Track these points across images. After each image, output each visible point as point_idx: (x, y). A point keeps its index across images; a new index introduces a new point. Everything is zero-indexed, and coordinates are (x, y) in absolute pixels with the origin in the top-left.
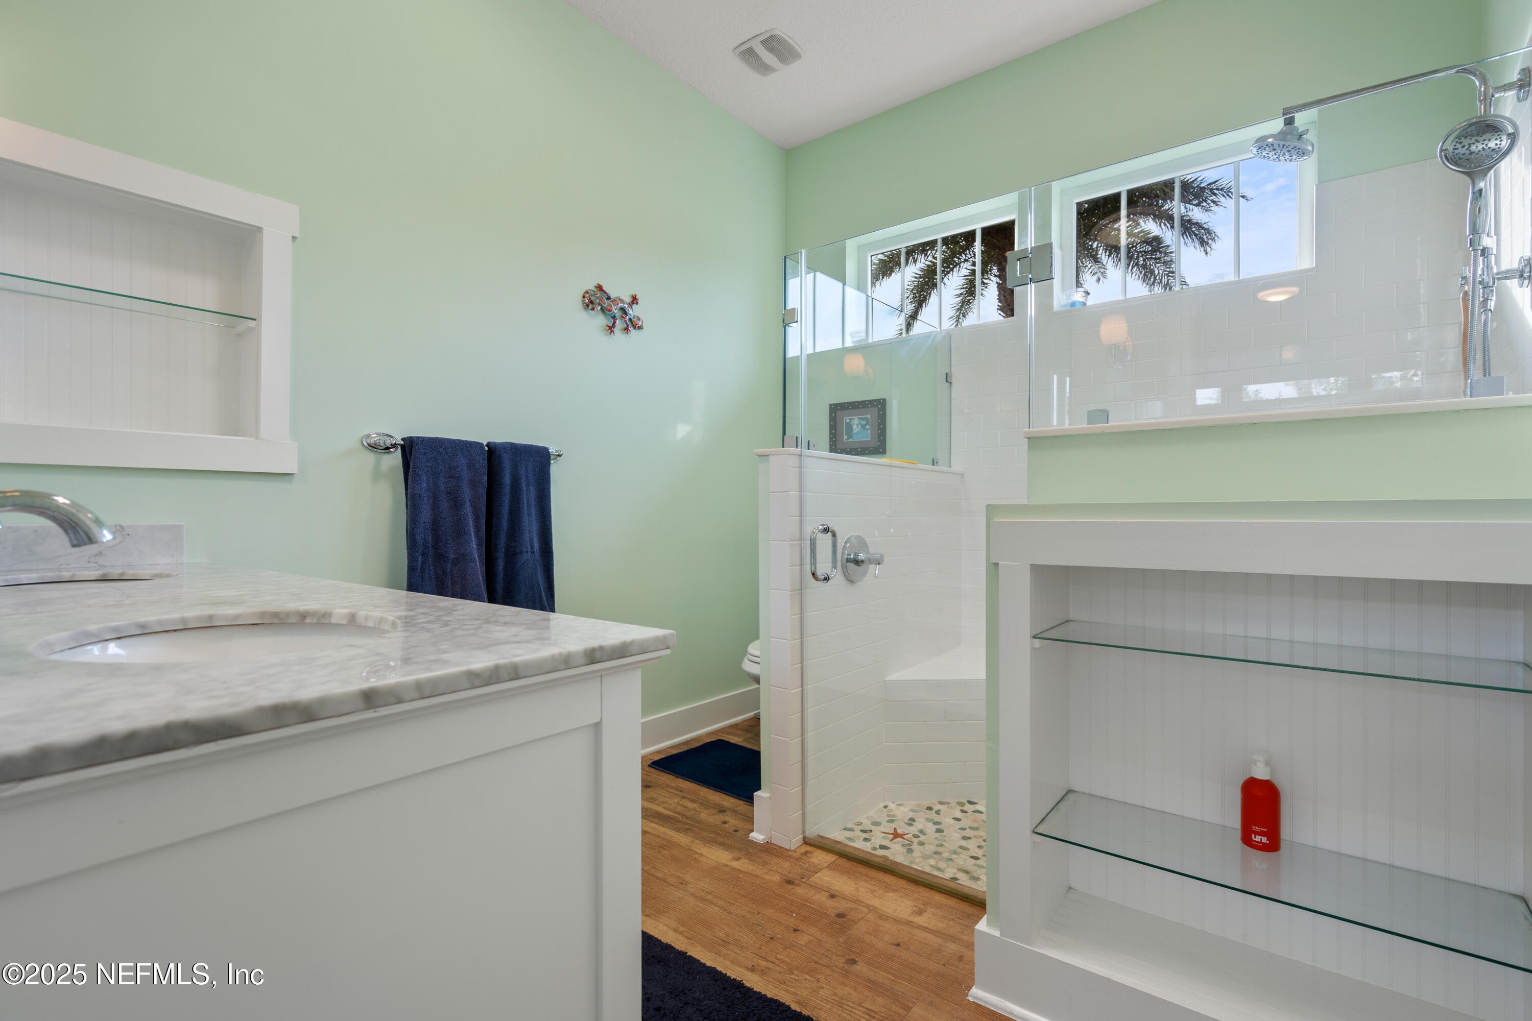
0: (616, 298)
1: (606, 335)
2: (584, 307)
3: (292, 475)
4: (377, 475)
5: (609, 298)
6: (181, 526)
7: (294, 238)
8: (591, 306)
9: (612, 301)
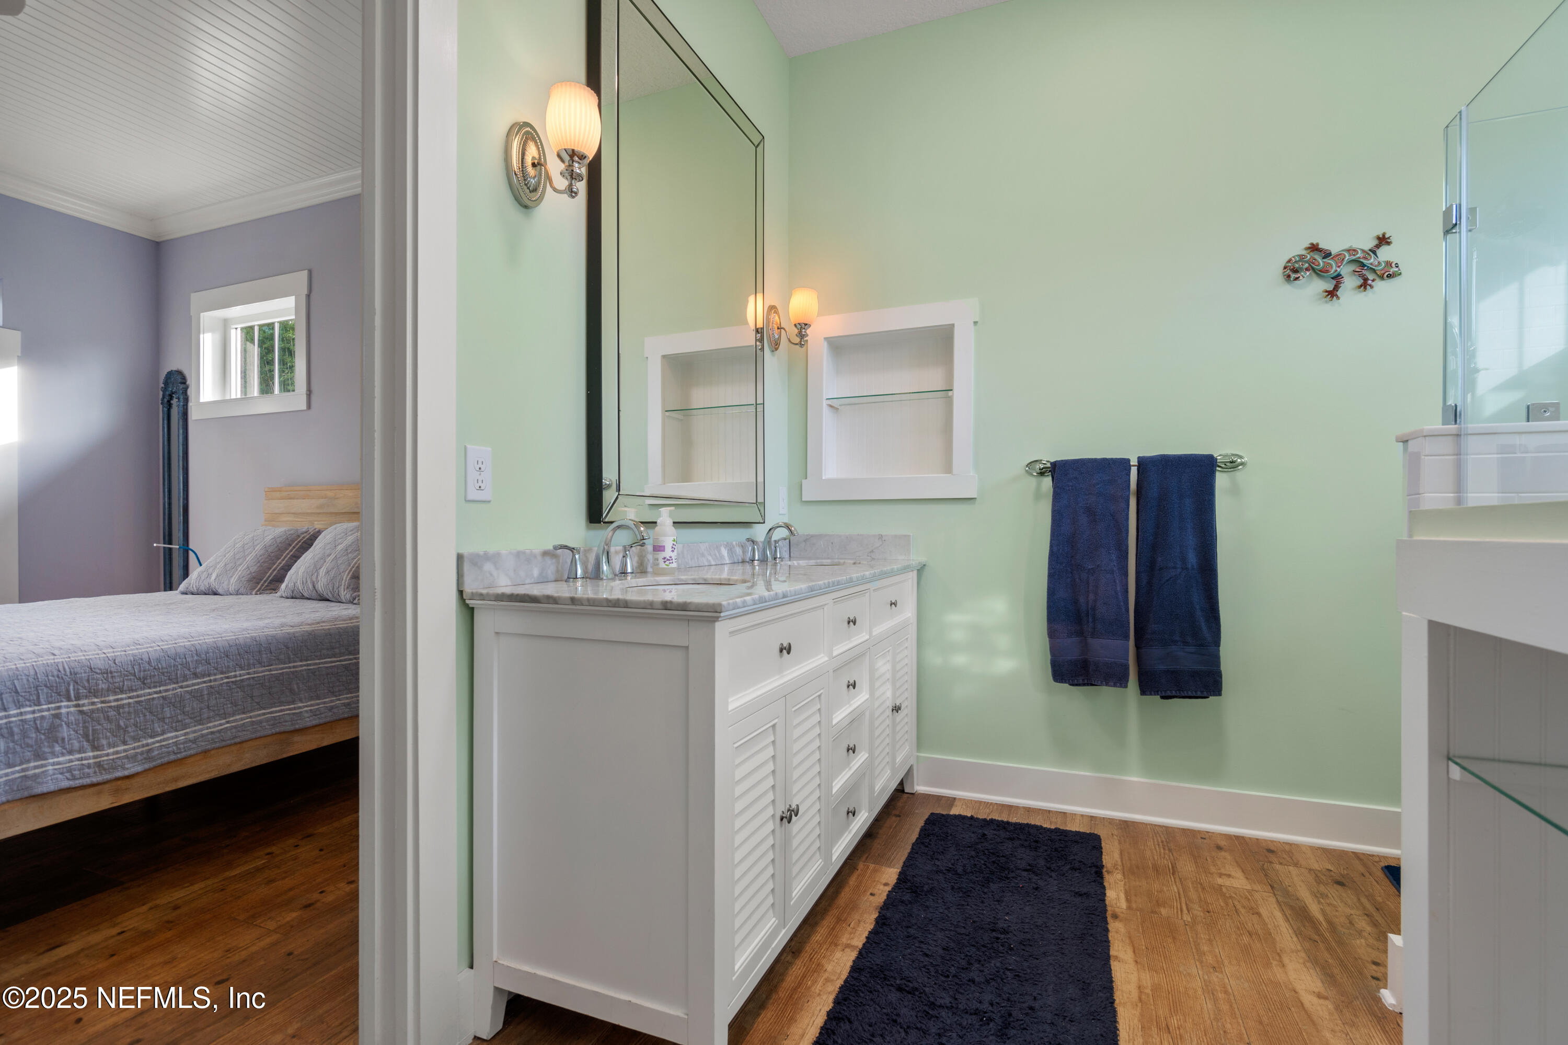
0: (1343, 251)
1: (1326, 302)
2: (1286, 280)
3: (972, 501)
4: (1038, 496)
5: (1327, 255)
6: (909, 536)
7: (975, 323)
8: (1293, 276)
9: (1332, 258)
